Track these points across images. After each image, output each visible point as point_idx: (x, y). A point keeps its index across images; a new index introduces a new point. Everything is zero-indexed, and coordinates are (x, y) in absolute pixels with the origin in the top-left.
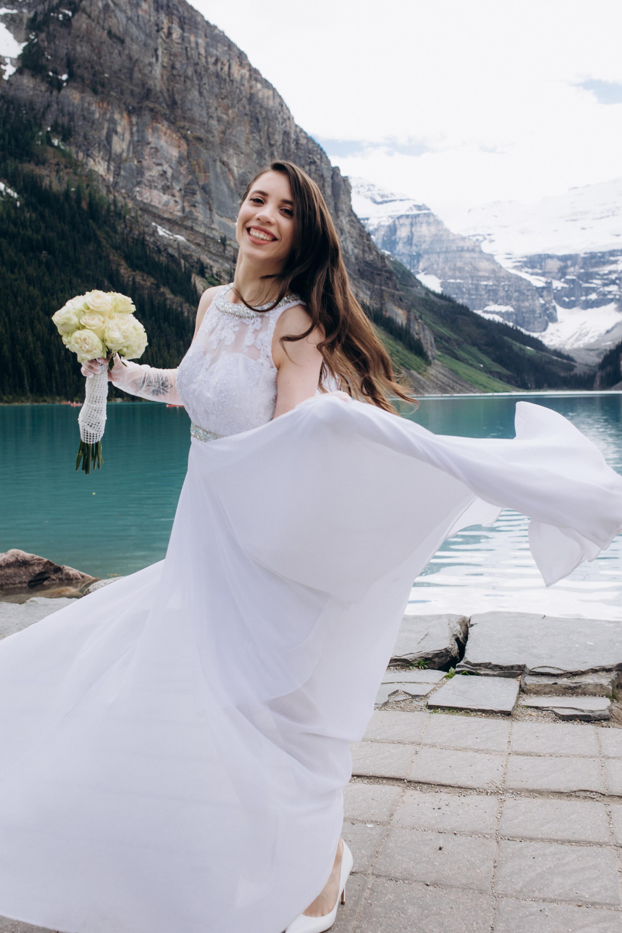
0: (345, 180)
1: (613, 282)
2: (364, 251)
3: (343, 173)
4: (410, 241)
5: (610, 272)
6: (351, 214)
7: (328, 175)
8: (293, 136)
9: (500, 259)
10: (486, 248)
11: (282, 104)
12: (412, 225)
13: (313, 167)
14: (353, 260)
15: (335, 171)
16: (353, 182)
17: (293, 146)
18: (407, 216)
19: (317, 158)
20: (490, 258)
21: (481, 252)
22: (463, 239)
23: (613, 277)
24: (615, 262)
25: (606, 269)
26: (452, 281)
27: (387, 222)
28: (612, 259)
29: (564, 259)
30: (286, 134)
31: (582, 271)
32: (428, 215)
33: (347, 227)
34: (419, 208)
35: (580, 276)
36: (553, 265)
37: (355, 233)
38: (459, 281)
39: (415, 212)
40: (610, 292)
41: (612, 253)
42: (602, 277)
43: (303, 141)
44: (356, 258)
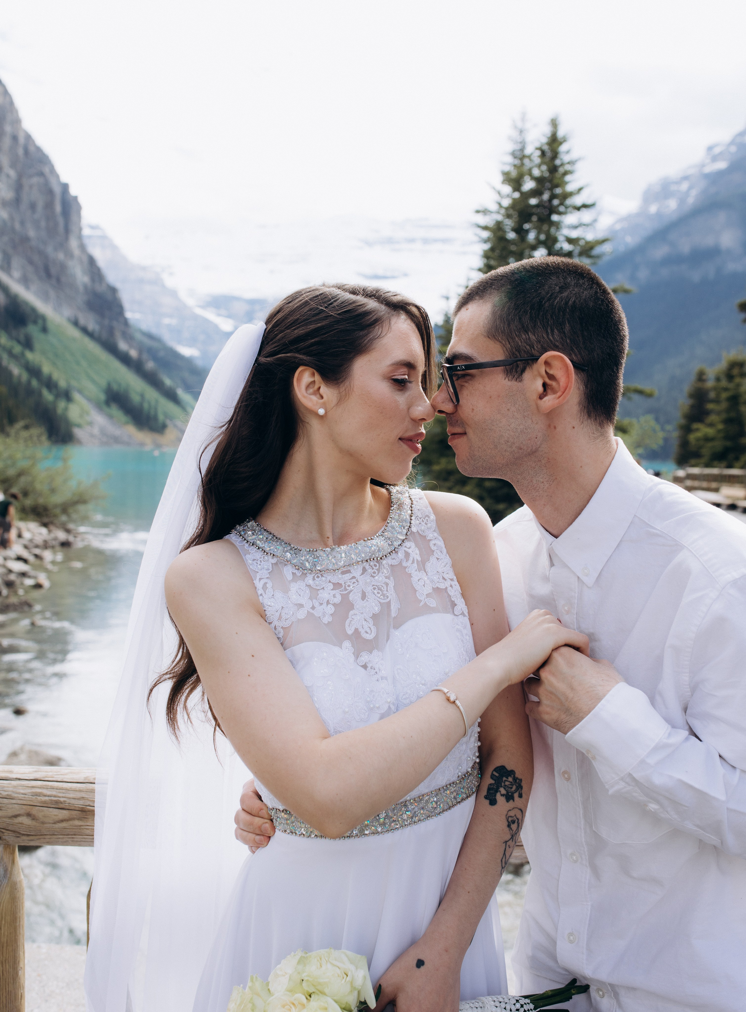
0: (76, 198)
2: (93, 280)
3: (73, 191)
7: (57, 190)
8: (22, 140)
9: (183, 295)
10: (169, 282)
11: (12, 103)
13: (41, 180)
14: (81, 289)
15: (65, 187)
16: (81, 200)
17: (21, 152)
19: (46, 170)
20: (174, 294)
21: (163, 286)
22: (144, 268)
30: (15, 138)
32: (105, 237)
33: (77, 252)
34: (93, 227)
36: (240, 308)
37: (85, 259)
43: (32, 149)
44: (85, 287)
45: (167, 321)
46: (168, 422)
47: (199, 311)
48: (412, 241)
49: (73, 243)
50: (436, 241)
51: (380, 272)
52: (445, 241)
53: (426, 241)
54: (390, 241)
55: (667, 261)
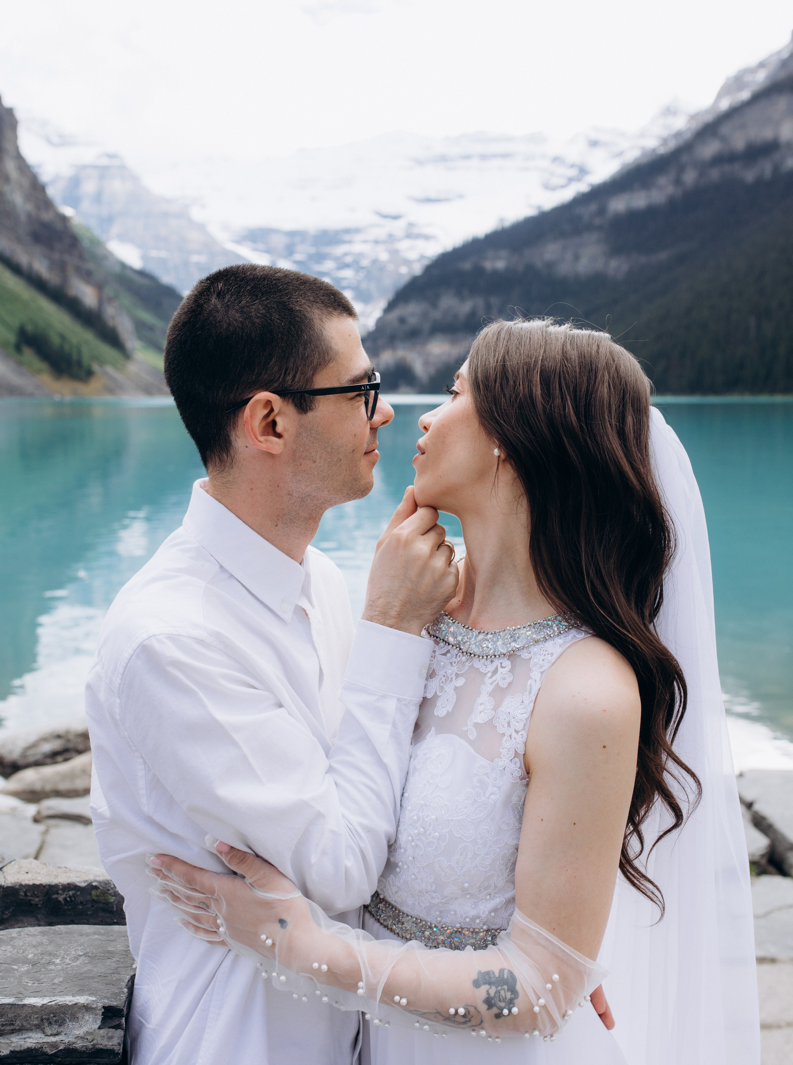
0: (10, 112)
1: (347, 266)
2: (38, 208)
4: (98, 198)
5: (346, 254)
6: (19, 158)
9: (212, 229)
10: (197, 214)
12: (102, 177)
14: (23, 218)
16: (20, 115)
18: (95, 167)
20: (201, 227)
21: (191, 220)
22: (168, 201)
23: (348, 259)
24: (350, 242)
25: (340, 250)
26: (154, 253)
27: (67, 172)
28: (347, 237)
29: (292, 234)
31: (312, 250)
32: (123, 167)
34: (111, 156)
35: (311, 257)
36: (279, 242)
37: (26, 182)
38: (163, 254)
39: (105, 162)
40: (345, 279)
41: (348, 231)
42: (336, 259)
44: (29, 216)
45: (195, 258)
46: (96, 367)
47: (231, 247)
48: (467, 157)
49: (10, 166)
50: (494, 156)
51: (433, 195)
52: (505, 156)
53: (483, 157)
54: (443, 159)
55: (718, 160)
